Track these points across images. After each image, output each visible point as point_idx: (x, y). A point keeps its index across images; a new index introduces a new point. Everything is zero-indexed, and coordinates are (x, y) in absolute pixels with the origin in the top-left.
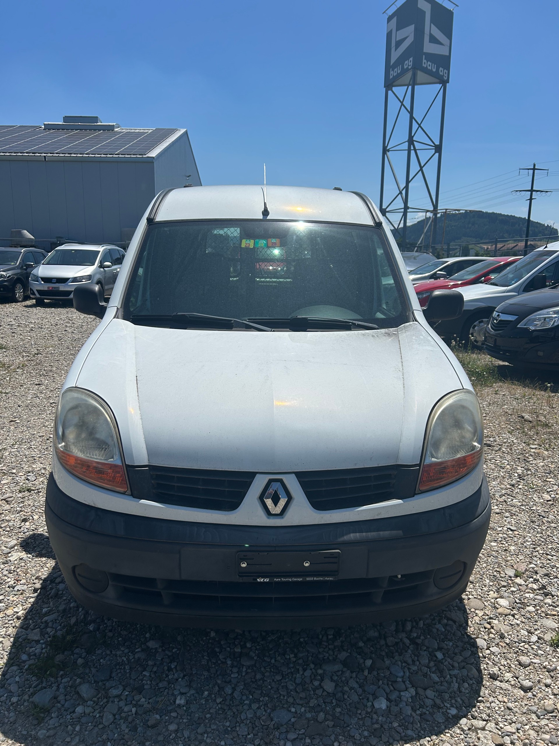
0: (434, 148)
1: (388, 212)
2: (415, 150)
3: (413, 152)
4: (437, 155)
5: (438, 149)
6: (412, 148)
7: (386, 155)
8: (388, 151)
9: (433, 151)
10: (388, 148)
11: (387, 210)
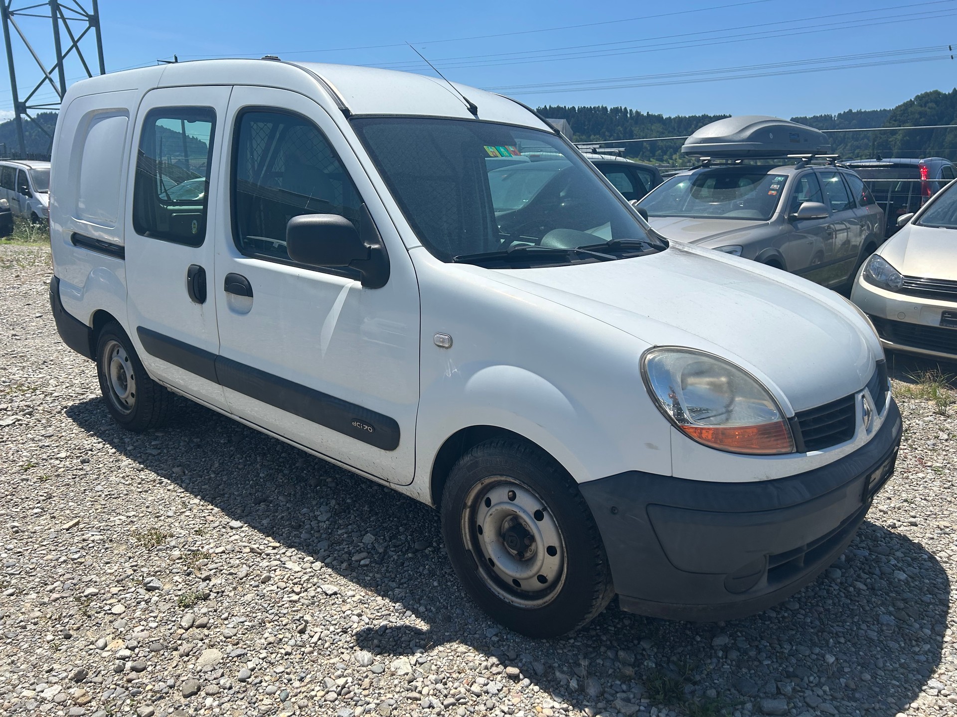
0: (87, 19)
1: (30, 107)
2: (64, 20)
3: (60, 21)
4: (93, 29)
5: (94, 21)
6: (59, 16)
7: (8, 20)
8: (12, 13)
9: (87, 24)
10: (10, 10)
11: (27, 104)
